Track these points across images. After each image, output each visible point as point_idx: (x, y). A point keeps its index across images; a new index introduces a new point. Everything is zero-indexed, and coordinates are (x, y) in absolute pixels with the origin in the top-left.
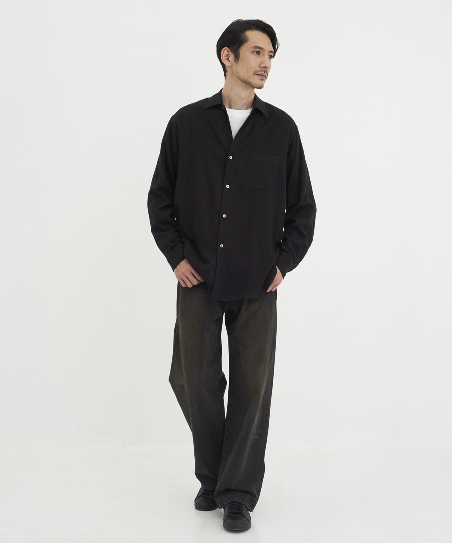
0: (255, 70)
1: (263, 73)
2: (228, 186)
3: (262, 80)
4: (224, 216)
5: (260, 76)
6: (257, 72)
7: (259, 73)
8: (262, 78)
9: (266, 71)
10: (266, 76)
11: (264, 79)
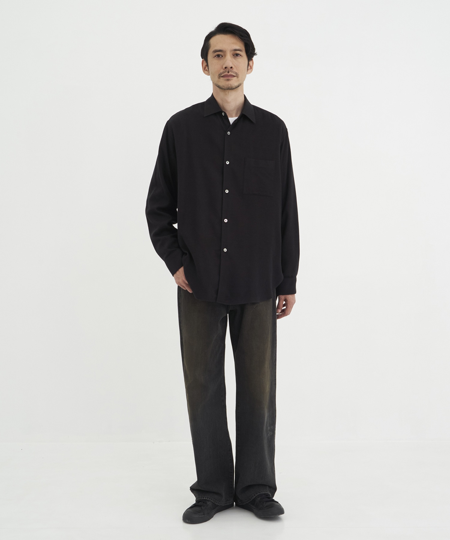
0: (219, 73)
1: (227, 73)
2: (227, 191)
3: (228, 80)
4: (226, 221)
5: (225, 78)
6: (221, 75)
7: (222, 75)
8: (227, 79)
9: (230, 71)
10: (232, 75)
11: (232, 79)
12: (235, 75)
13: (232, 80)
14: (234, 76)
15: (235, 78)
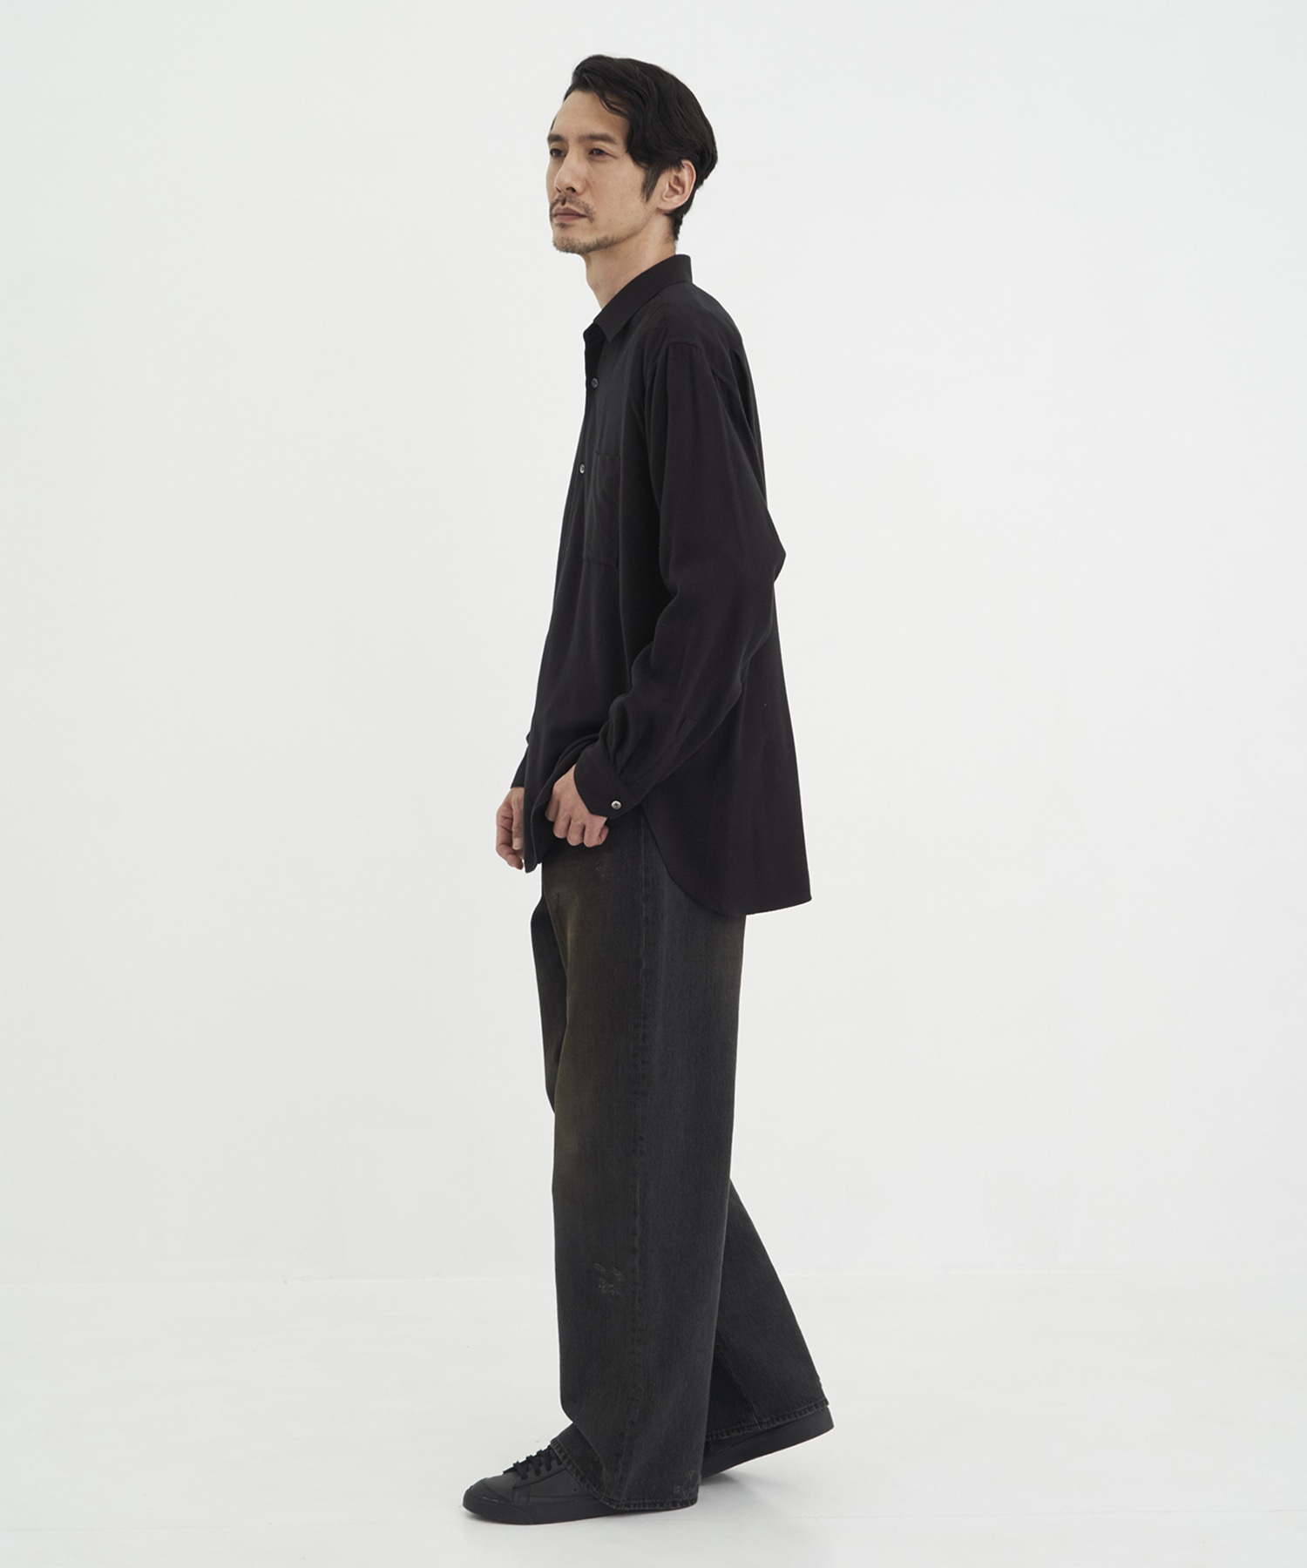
1: (559, 206)
3: (562, 226)
8: (560, 222)
9: (568, 199)
10: (574, 211)
11: (572, 222)
12: (582, 212)
13: (573, 225)
14: (582, 216)
15: (583, 221)
